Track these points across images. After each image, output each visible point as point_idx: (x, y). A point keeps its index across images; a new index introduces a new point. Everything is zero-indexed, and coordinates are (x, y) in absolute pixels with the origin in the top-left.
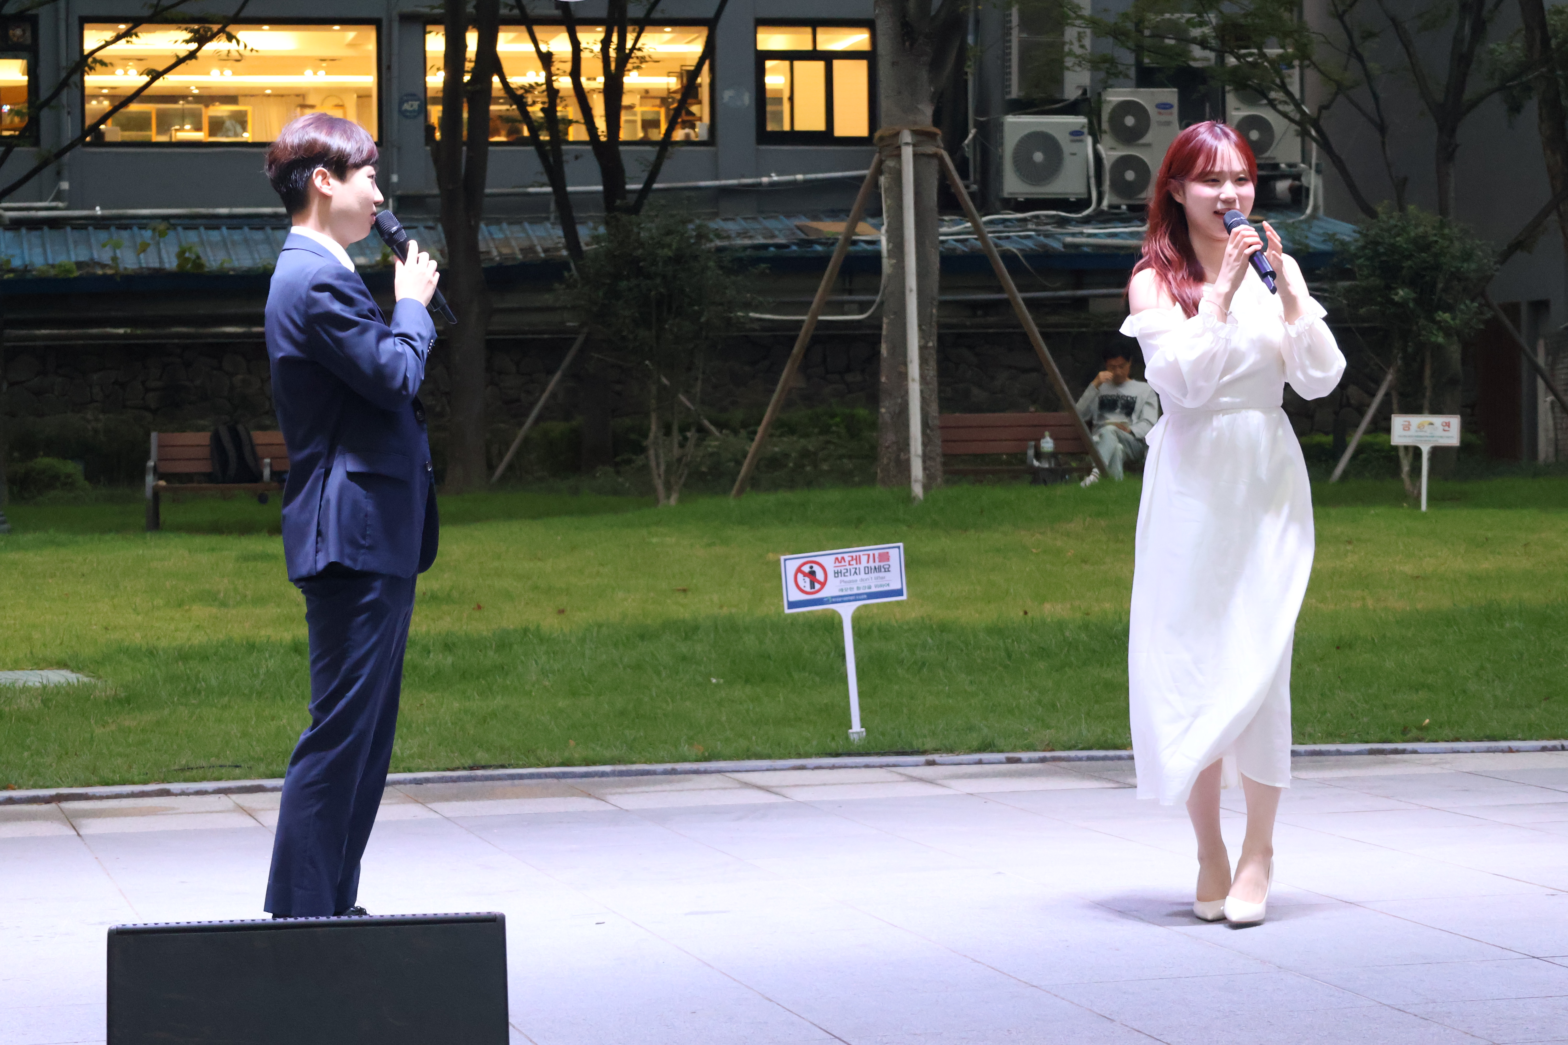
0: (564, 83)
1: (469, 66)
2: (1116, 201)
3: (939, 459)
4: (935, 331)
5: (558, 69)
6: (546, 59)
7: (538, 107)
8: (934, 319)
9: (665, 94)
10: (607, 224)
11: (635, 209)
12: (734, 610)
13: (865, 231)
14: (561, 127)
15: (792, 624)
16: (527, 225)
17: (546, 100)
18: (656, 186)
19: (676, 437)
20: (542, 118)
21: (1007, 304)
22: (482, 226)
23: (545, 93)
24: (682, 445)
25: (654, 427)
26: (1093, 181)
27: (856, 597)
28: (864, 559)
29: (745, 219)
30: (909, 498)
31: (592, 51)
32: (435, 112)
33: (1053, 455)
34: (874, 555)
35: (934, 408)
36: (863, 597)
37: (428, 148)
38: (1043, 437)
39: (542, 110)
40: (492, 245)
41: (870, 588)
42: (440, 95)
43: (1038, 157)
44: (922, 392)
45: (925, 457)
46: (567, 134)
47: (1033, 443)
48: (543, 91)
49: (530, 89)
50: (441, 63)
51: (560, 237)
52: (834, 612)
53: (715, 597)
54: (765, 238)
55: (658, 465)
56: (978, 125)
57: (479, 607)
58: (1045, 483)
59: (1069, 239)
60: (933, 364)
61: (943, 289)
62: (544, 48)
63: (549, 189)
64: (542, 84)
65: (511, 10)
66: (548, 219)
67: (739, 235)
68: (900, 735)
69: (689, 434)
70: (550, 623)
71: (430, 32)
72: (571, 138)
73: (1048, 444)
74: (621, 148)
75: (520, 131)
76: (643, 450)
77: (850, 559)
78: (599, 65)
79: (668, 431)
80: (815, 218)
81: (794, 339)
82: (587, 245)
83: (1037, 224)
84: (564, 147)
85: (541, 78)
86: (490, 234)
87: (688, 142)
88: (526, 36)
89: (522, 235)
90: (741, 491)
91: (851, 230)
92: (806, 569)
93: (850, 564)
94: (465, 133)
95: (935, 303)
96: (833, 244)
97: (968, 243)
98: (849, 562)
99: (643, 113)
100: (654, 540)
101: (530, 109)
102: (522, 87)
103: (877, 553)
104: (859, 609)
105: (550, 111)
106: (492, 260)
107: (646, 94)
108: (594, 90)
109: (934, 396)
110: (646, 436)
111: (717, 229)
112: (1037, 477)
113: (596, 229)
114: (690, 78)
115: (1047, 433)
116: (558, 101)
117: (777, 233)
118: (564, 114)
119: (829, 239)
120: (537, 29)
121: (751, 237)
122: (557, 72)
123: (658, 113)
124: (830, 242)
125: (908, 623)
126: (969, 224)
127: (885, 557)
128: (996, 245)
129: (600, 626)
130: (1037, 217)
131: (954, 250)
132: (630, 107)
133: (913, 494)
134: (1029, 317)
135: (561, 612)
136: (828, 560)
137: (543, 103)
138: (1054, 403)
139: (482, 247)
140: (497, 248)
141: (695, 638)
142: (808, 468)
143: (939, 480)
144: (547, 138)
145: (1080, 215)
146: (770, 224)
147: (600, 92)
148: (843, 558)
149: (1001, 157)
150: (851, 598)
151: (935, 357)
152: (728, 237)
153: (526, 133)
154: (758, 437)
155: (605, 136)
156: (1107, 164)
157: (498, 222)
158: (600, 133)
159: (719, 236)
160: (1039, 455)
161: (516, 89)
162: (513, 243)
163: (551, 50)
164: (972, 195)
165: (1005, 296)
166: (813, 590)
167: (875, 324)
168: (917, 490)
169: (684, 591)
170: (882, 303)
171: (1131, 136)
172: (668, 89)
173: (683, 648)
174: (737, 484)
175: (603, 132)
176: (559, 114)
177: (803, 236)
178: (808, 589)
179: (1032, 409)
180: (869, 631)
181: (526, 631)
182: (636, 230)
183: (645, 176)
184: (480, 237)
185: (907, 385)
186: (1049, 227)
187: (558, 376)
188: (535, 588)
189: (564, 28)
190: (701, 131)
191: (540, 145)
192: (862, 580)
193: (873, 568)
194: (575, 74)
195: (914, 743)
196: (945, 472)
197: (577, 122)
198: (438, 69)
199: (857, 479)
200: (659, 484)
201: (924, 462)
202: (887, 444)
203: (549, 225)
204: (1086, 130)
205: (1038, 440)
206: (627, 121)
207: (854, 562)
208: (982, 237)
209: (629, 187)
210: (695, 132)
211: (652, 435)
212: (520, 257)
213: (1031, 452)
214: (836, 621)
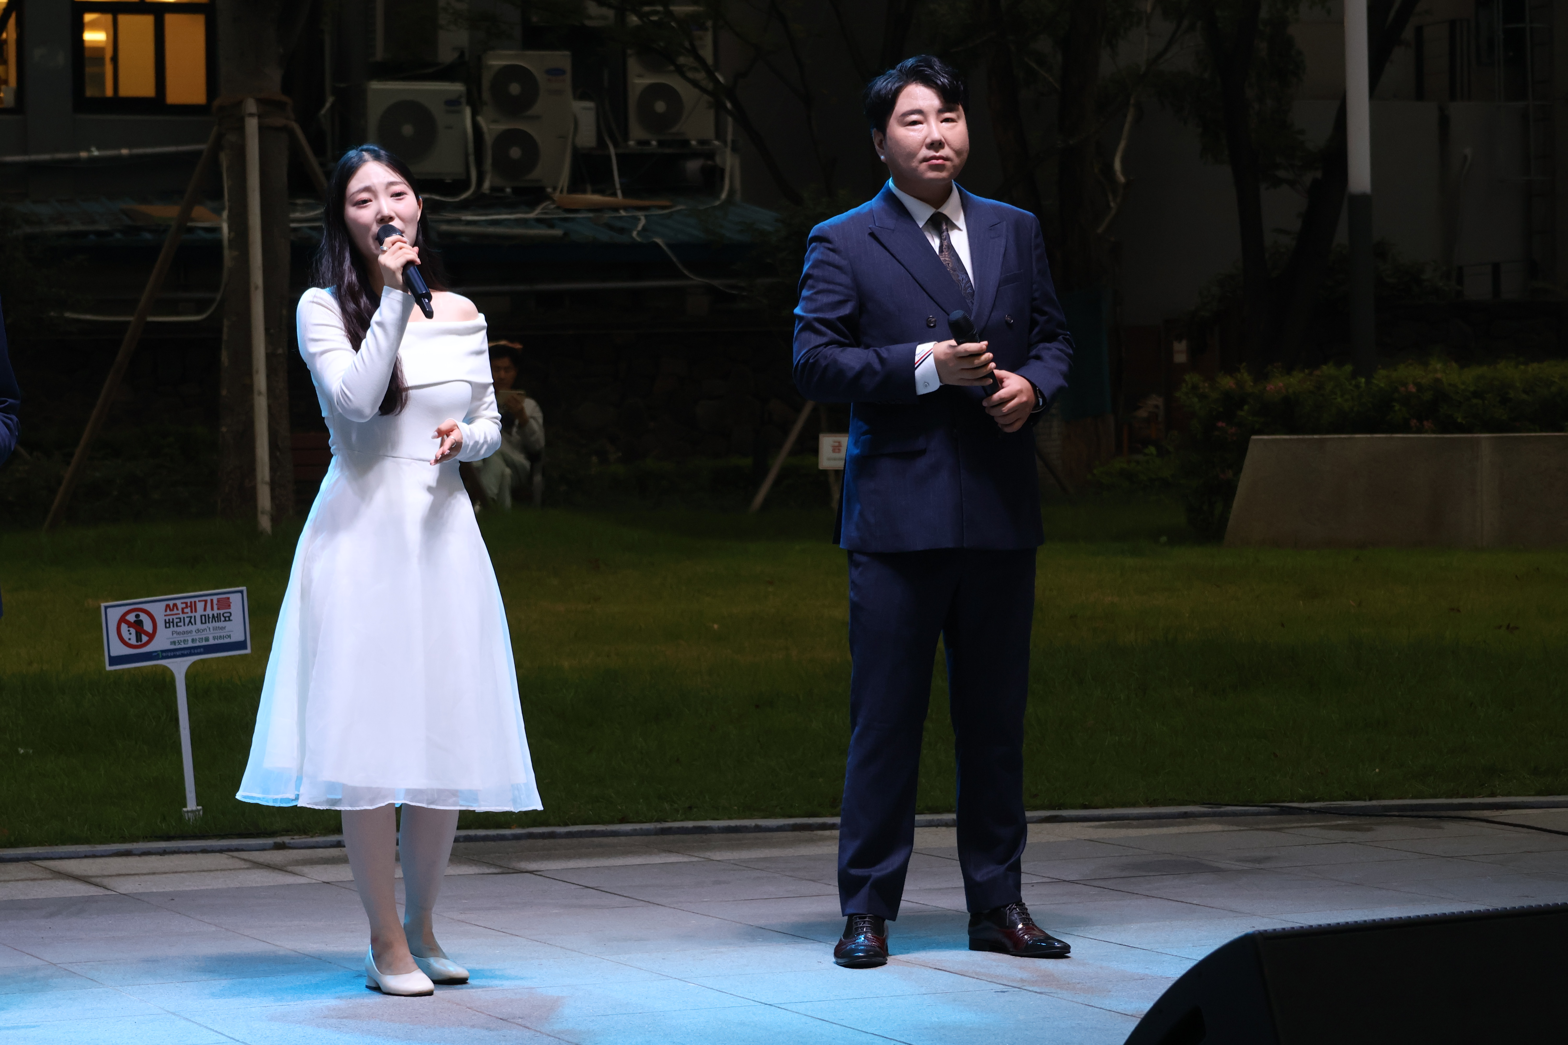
2: (499, 182)
3: (290, 485)
12: (45, 667)
13: (202, 216)
15: (114, 682)
26: (472, 159)
27: (192, 651)
28: (200, 606)
29: (58, 201)
30: (255, 533)
34: (212, 601)
35: (284, 426)
36: (200, 650)
41: (207, 639)
43: (408, 130)
44: (269, 406)
45: (273, 481)
52: (165, 669)
53: (23, 652)
54: (84, 224)
56: (336, 92)
59: (448, 228)
60: (283, 374)
67: (52, 220)
77: (184, 605)
80: (145, 201)
81: (117, 344)
90: (54, 524)
91: (186, 215)
92: (132, 617)
93: (183, 613)
96: (164, 231)
98: (183, 609)
103: (215, 598)
104: (195, 664)
109: (284, 412)
111: (26, 214)
117: (98, 218)
119: (160, 225)
121: (67, 223)
124: (159, 229)
127: (225, 604)
133: (260, 530)
136: (157, 607)
142: (136, 497)
143: (290, 511)
145: (459, 199)
146: (90, 207)
148: (175, 605)
150: (186, 652)
152: (40, 223)
154: (74, 461)
156: (489, 139)
159: (28, 222)
166: (139, 643)
168: (265, 523)
170: (223, 300)
171: (516, 107)
174: (50, 516)
177: (129, 222)
178: (133, 642)
185: (252, 399)
192: (198, 631)
193: (211, 616)
195: (261, 823)
196: (298, 502)
199: (193, 510)
201: (273, 490)
202: (228, 469)
204: (463, 99)
207: (188, 609)
214: (168, 679)
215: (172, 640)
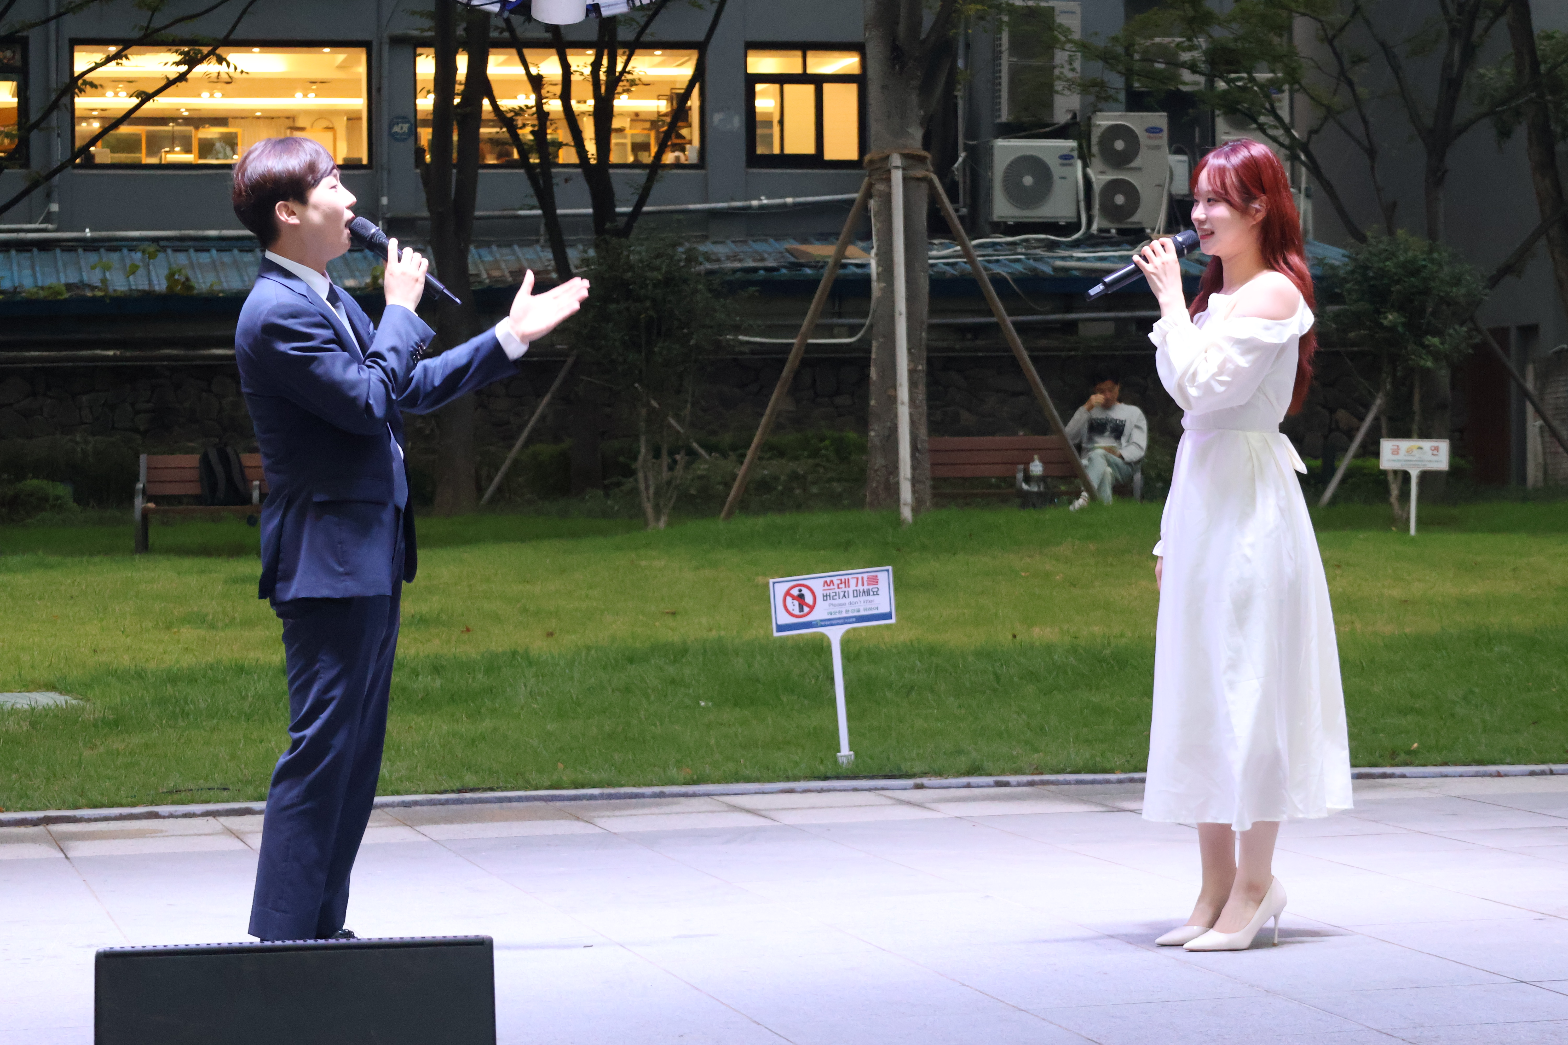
0: (554, 106)
1: (459, 88)
2: (1106, 224)
3: (929, 483)
4: (924, 354)
5: (548, 92)
6: (536, 82)
7: (529, 129)
8: (924, 342)
9: (654, 117)
10: (597, 247)
11: (625, 232)
12: (722, 633)
13: (855, 254)
14: (551, 149)
15: (780, 647)
16: (516, 247)
17: (536, 122)
18: (645, 209)
19: (665, 460)
20: (531, 140)
21: (996, 328)
22: (472, 249)
23: (535, 116)
24: (671, 468)
25: (643, 451)
26: (1082, 205)
27: (845, 621)
28: (853, 582)
29: (734, 242)
30: (898, 522)
31: (582, 74)
32: (425, 135)
33: (1042, 479)
34: (863, 578)
35: (923, 432)
36: (851, 620)
37: (418, 171)
38: (1033, 461)
39: (532, 132)
40: (481, 268)
41: (859, 611)
42: (430, 117)
43: (1028, 180)
44: (911, 415)
45: (914, 481)
46: (557, 156)
47: (1021, 467)
48: (533, 114)
49: (520, 112)
50: (431, 86)
51: (550, 260)
52: (823, 635)
53: (704, 621)
54: (754, 261)
55: (647, 488)
56: (967, 148)
57: (468, 630)
58: (1034, 506)
59: (1059, 263)
60: (922, 388)
61: (932, 312)
62: (534, 71)
63: (539, 212)
64: (532, 107)
65: (501, 33)
66: (537, 241)
67: (728, 258)
68: (888, 759)
69: (678, 457)
70: (539, 646)
71: (420, 55)
72: (561, 161)
73: (1037, 468)
74: (611, 171)
75: (510, 154)
76: (632, 473)
77: (839, 582)
78: (589, 88)
79: (657, 454)
80: (805, 241)
81: (783, 362)
82: (577, 267)
83: (1027, 248)
84: (554, 170)
85: (532, 100)
86: (480, 257)
87: (677, 165)
88: (517, 58)
89: (511, 258)
90: (730, 514)
91: (841, 254)
92: (795, 592)
93: (838, 588)
94: (455, 155)
95: (925, 327)
96: (822, 267)
97: (957, 267)
98: (838, 585)
99: (633, 135)
100: (643, 563)
101: (520, 132)
102: (513, 110)
103: (865, 576)
104: (848, 632)
105: (540, 133)
106: (481, 282)
107: (636, 117)
108: (584, 113)
109: (924, 420)
110: (635, 458)
111: (706, 252)
112: (1026, 501)
113: (585, 251)
114: (680, 100)
115: (1036, 457)
116: (548, 123)
117: (766, 256)
118: (554, 136)
119: (818, 262)
120: (527, 52)
121: (740, 261)
122: (547, 95)
123: (648, 136)
124: (818, 265)
125: (896, 647)
126: (958, 248)
127: (874, 581)
128: (986, 269)
129: (589, 648)
130: (1027, 240)
131: (944, 273)
132: (621, 130)
133: (903, 517)
134: (1019, 341)
135: (550, 634)
136: (817, 583)
137: (533, 126)
138: (1043, 427)
139: (472, 270)
140: (486, 271)
141: (684, 660)
142: (797, 491)
143: (928, 503)
144: (537, 161)
145: (1069, 239)
146: (760, 247)
147: (590, 115)
148: (832, 581)
149: (991, 181)
150: (840, 621)
151: (924, 380)
152: (718, 260)
153: (516, 156)
154: (747, 460)
155: (594, 159)
156: (1097, 188)
157: (488, 245)
158: (589, 156)
159: (708, 259)
160: (1028, 479)
161: (506, 111)
162: (503, 266)
163: (541, 73)
164: (962, 218)
165: (994, 319)
166: (802, 613)
167: (864, 347)
168: (907, 513)
169: (673, 614)
170: (871, 326)
171: (1121, 160)
172: (658, 112)
173: (671, 670)
174: (727, 505)
175: (593, 155)
176: (549, 137)
177: (792, 259)
178: (796, 612)
179: (1021, 433)
180: (858, 656)
181: (514, 653)
182: (625, 253)
183: (635, 198)
184: (470, 260)
185: (896, 408)
186: (1038, 251)
187: (547, 398)
188: (524, 610)
189: (554, 51)
190: (691, 154)
191: (529, 168)
192: (851, 603)
193: (862, 591)
194: (565, 97)
195: (903, 766)
196: (934, 496)
197: (567, 145)
198: (429, 92)
199: (846, 502)
200: (649, 507)
201: (913, 485)
202: (876, 468)
203: (538, 248)
204: (1075, 154)
205: (1027, 464)
206: (617, 144)
207: (843, 586)
208: (971, 261)
209: (618, 210)
210: (685, 154)
211: (641, 458)
212: (510, 279)
213: (1020, 476)
214: (825, 644)
215: (829, 611)
